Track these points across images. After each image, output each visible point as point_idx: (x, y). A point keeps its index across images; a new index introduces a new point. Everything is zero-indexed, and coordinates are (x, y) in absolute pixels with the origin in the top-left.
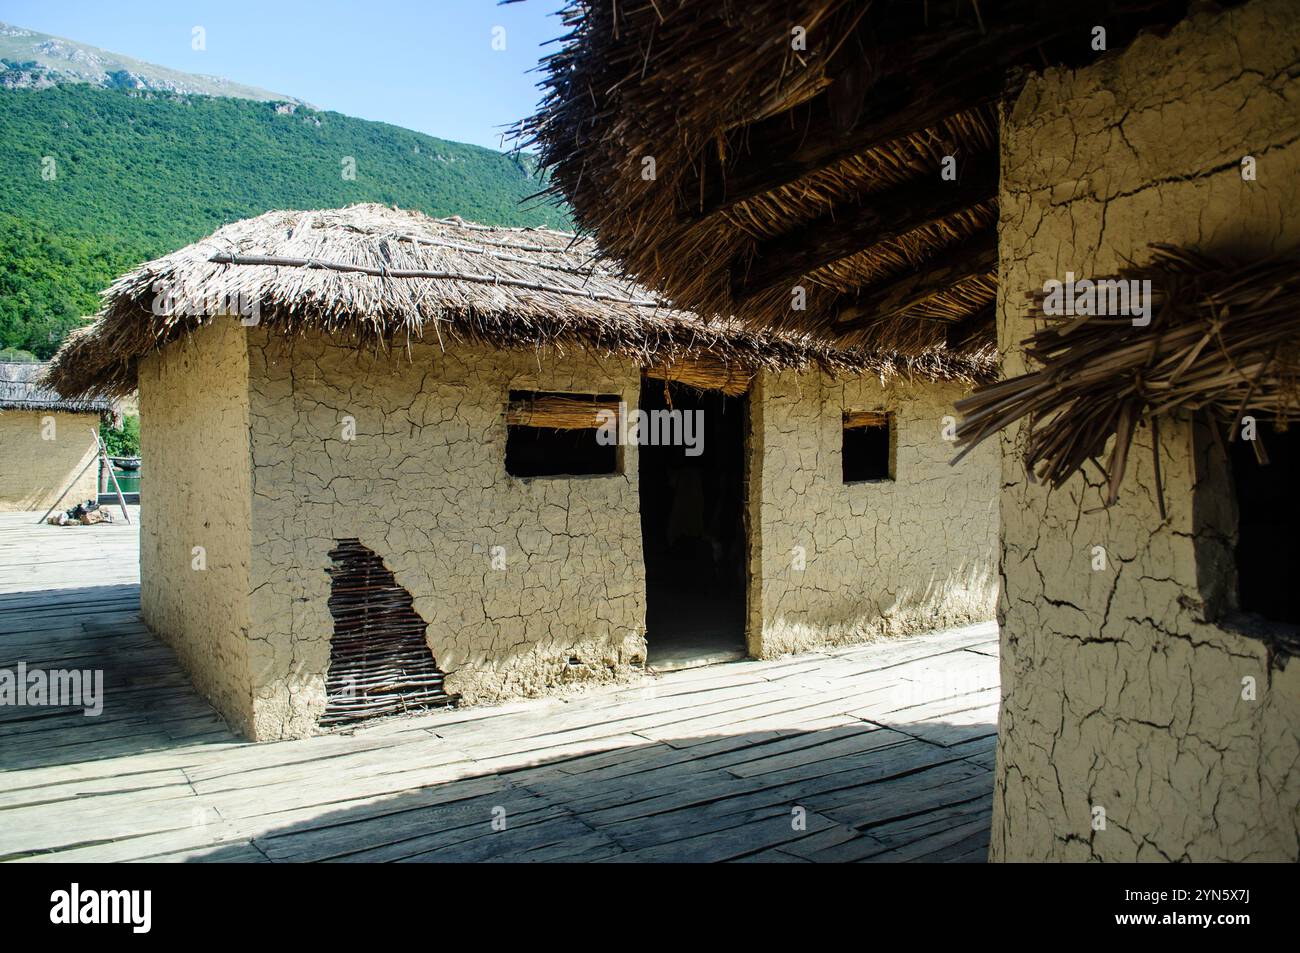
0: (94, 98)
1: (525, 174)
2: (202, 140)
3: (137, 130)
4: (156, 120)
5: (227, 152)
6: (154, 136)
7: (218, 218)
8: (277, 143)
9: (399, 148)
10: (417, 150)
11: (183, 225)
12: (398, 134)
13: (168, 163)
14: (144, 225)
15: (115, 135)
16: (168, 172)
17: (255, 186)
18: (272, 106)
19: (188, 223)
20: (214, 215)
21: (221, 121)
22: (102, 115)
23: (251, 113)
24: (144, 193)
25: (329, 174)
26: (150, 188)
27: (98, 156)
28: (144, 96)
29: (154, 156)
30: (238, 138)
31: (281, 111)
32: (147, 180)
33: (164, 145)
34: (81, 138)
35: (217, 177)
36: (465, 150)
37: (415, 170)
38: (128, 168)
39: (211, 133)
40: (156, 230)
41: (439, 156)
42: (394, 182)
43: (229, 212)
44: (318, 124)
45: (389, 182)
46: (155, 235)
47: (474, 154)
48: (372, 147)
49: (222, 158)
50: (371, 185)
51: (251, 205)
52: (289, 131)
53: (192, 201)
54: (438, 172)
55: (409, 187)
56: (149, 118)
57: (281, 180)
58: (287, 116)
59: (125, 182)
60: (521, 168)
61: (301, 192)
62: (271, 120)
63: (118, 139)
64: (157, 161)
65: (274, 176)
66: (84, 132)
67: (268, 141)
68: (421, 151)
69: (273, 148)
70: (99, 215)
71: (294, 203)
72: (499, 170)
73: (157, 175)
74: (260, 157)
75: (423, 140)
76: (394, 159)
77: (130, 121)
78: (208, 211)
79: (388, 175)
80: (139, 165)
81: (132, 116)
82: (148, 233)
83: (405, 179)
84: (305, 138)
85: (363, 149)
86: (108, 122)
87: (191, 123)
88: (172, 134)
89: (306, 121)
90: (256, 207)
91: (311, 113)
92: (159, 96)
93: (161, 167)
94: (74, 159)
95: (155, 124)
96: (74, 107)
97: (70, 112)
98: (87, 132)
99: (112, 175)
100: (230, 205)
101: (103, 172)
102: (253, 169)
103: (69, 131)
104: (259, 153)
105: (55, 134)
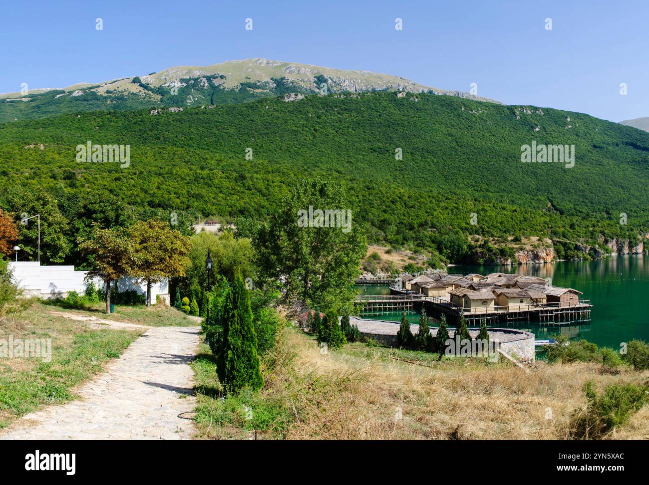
0: (320, 101)
1: (516, 116)
2: (366, 115)
3: (339, 113)
4: (346, 107)
5: (377, 119)
6: (346, 115)
7: (376, 151)
8: (399, 112)
9: (454, 108)
10: (463, 109)
11: (362, 157)
12: (454, 102)
13: (353, 128)
14: (346, 158)
15: (330, 117)
16: (353, 132)
17: (391, 135)
18: (395, 93)
19: (364, 155)
20: (374, 151)
21: (373, 104)
22: (324, 108)
23: (386, 98)
24: (344, 143)
25: (423, 126)
26: (346, 140)
27: (324, 128)
28: (340, 97)
29: (347, 125)
30: (381, 111)
31: (400, 95)
32: (345, 137)
33: (350, 119)
34: (316, 120)
35: (374, 132)
36: (486, 106)
37: (463, 119)
38: (336, 132)
39: (369, 110)
40: (352, 160)
41: (474, 111)
42: (453, 126)
43: (381, 149)
44: (416, 100)
45: (451, 126)
46: (351, 162)
47: (491, 108)
48: (442, 109)
49: (375, 122)
50: (442, 129)
51: (390, 144)
52: (403, 105)
53: (365, 145)
54: (474, 119)
55: (460, 128)
56: (343, 107)
57: (402, 130)
58: (403, 98)
59: (336, 139)
60: (514, 113)
61: (411, 135)
62: (395, 101)
63: (331, 118)
64: (348, 127)
65: (398, 128)
66: (317, 117)
67: (394, 112)
68: (465, 109)
69: (397, 115)
70: (328, 155)
71: (408, 141)
72: (503, 115)
73: (349, 133)
74: (392, 120)
75: (466, 103)
76: (452, 115)
77: (336, 109)
78: (371, 149)
79: (450, 123)
80: (341, 130)
81: (336, 107)
82: (348, 162)
83: (458, 124)
84: (411, 108)
85: (438, 111)
86: (326, 111)
87: (361, 107)
88: (353, 113)
89: (411, 99)
90: (392, 145)
91: (412, 95)
92: (346, 96)
93: (350, 130)
94: (315, 130)
95: (346, 109)
96: (313, 106)
97: (311, 109)
98: (319, 117)
99: (331, 136)
100: (381, 145)
101: (327, 135)
102: (389, 126)
103: (311, 118)
104: (391, 118)
105: (306, 120)
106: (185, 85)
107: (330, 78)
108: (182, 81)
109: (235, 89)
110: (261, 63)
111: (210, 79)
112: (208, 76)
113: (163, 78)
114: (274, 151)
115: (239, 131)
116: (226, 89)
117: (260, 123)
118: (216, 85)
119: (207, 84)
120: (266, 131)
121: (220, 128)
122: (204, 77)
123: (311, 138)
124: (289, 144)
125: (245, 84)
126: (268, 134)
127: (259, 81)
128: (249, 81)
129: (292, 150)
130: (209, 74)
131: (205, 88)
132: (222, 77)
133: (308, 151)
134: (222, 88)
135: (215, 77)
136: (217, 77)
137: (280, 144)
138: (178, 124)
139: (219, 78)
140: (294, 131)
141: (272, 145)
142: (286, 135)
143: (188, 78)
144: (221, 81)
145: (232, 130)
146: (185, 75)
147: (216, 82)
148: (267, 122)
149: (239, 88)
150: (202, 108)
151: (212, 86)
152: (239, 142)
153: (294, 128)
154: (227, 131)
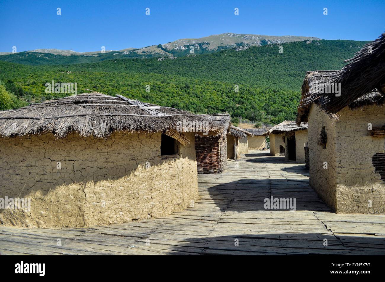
0: (258, 49)
3: (269, 56)
4: (274, 52)
5: (293, 57)
6: (274, 57)
7: (292, 76)
8: (307, 52)
9: (345, 47)
10: (351, 46)
11: (283, 80)
12: (344, 43)
13: (278, 63)
14: (272, 81)
15: (263, 58)
16: (278, 66)
18: (305, 41)
19: (284, 79)
20: (291, 76)
21: (291, 49)
22: (260, 53)
23: (299, 45)
24: (272, 72)
25: (323, 59)
27: (260, 64)
28: (270, 46)
29: (274, 62)
30: (296, 53)
31: (308, 42)
32: (273, 69)
33: (276, 58)
34: (255, 60)
35: (291, 65)
37: (351, 53)
38: (267, 66)
39: (288, 53)
40: (276, 82)
41: (359, 47)
42: (344, 58)
43: (295, 74)
44: (319, 44)
45: (343, 58)
46: (276, 83)
48: (336, 48)
49: (292, 59)
51: (301, 71)
52: (310, 48)
53: (285, 73)
56: (272, 52)
57: (309, 63)
58: (310, 44)
59: (267, 70)
62: (305, 46)
63: (264, 59)
64: (275, 63)
65: (307, 61)
66: (256, 59)
67: (305, 52)
68: (353, 46)
69: (306, 54)
70: (261, 80)
71: (313, 69)
73: (275, 67)
74: (303, 57)
75: (353, 43)
76: (344, 51)
77: (267, 54)
78: (289, 75)
79: (342, 55)
80: (270, 65)
81: (268, 52)
82: (273, 83)
83: (348, 56)
84: (316, 49)
85: (334, 49)
86: (262, 55)
89: (315, 44)
90: (302, 72)
91: (316, 41)
92: (274, 45)
93: (276, 65)
94: (254, 66)
95: (273, 53)
96: (253, 53)
97: (252, 54)
98: (257, 59)
99: (263, 69)
100: (295, 72)
101: (261, 68)
102: (301, 61)
103: (252, 59)
104: (302, 56)
105: (249, 61)
106: (187, 48)
107: (269, 41)
108: (185, 46)
109: (215, 50)
110: (230, 36)
111: (201, 45)
112: (199, 43)
113: (175, 45)
114: (228, 79)
115: (208, 68)
116: (210, 50)
117: (221, 63)
118: (204, 48)
119: (199, 48)
120: (224, 68)
121: (197, 67)
122: (197, 44)
123: (252, 71)
124: (238, 75)
125: (220, 47)
126: (225, 69)
127: (228, 45)
128: (222, 45)
129: (239, 78)
130: (200, 42)
131: (198, 50)
132: (207, 44)
133: (249, 78)
134: (207, 49)
135: (203, 44)
136: (205, 44)
137: (232, 75)
138: (172, 65)
139: (206, 44)
140: (241, 67)
141: (227, 75)
142: (236, 70)
143: (189, 44)
144: (207, 46)
145: (203, 68)
146: (187, 43)
147: (204, 46)
148: (225, 63)
149: (217, 49)
150: (188, 57)
151: (202, 49)
152: (207, 74)
153: (241, 66)
154: (201, 68)
